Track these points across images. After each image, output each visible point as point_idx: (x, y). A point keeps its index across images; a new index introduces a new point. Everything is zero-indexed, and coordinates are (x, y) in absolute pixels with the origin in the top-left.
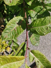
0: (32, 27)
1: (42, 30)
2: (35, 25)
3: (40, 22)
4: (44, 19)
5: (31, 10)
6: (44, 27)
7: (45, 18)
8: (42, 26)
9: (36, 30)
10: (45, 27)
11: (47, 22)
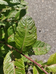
0: (21, 49)
1: (29, 40)
2: (19, 44)
3: (18, 38)
4: (18, 33)
5: (9, 38)
6: (26, 36)
7: (17, 31)
8: (24, 37)
9: (27, 45)
10: (27, 34)
11: (22, 31)
